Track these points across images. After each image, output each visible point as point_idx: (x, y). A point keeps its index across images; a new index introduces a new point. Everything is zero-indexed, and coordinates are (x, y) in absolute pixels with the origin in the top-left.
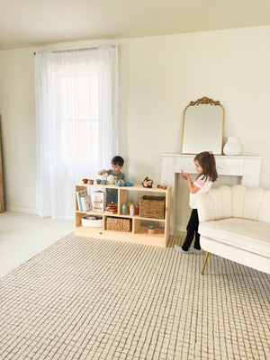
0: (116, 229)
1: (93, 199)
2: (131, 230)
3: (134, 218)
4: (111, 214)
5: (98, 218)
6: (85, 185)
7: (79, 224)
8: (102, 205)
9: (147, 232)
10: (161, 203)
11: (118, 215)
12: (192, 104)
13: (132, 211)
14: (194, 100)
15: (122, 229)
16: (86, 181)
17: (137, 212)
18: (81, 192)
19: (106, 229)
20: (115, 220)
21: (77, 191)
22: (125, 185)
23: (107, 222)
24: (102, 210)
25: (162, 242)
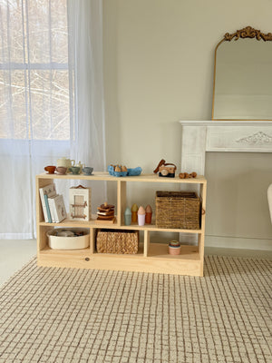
0: (114, 251)
1: (69, 201)
2: (140, 250)
3: (146, 230)
4: (108, 225)
5: (78, 233)
8: (86, 211)
9: (169, 253)
10: (194, 202)
11: (118, 226)
12: (228, 38)
13: (141, 218)
14: (232, 31)
15: (124, 250)
16: (51, 170)
17: (148, 221)
18: (47, 189)
19: (95, 250)
20: (113, 235)
21: (40, 187)
22: (128, 175)
23: (98, 239)
24: (87, 219)
25: (197, 267)
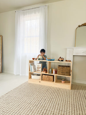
0: (47, 80)
1: (36, 67)
2: (53, 81)
3: (55, 75)
4: (45, 73)
5: (38, 75)
6: (33, 60)
7: (30, 77)
8: (40, 69)
9: (61, 82)
10: (68, 68)
11: (48, 74)
12: (79, 26)
13: (54, 72)
14: (80, 25)
15: (49, 80)
16: (34, 59)
17: (56, 73)
18: (32, 63)
19: (42, 80)
20: (47, 76)
21: (30, 63)
22: (51, 60)
23: (43, 77)
24: (40, 71)
25: (69, 87)
